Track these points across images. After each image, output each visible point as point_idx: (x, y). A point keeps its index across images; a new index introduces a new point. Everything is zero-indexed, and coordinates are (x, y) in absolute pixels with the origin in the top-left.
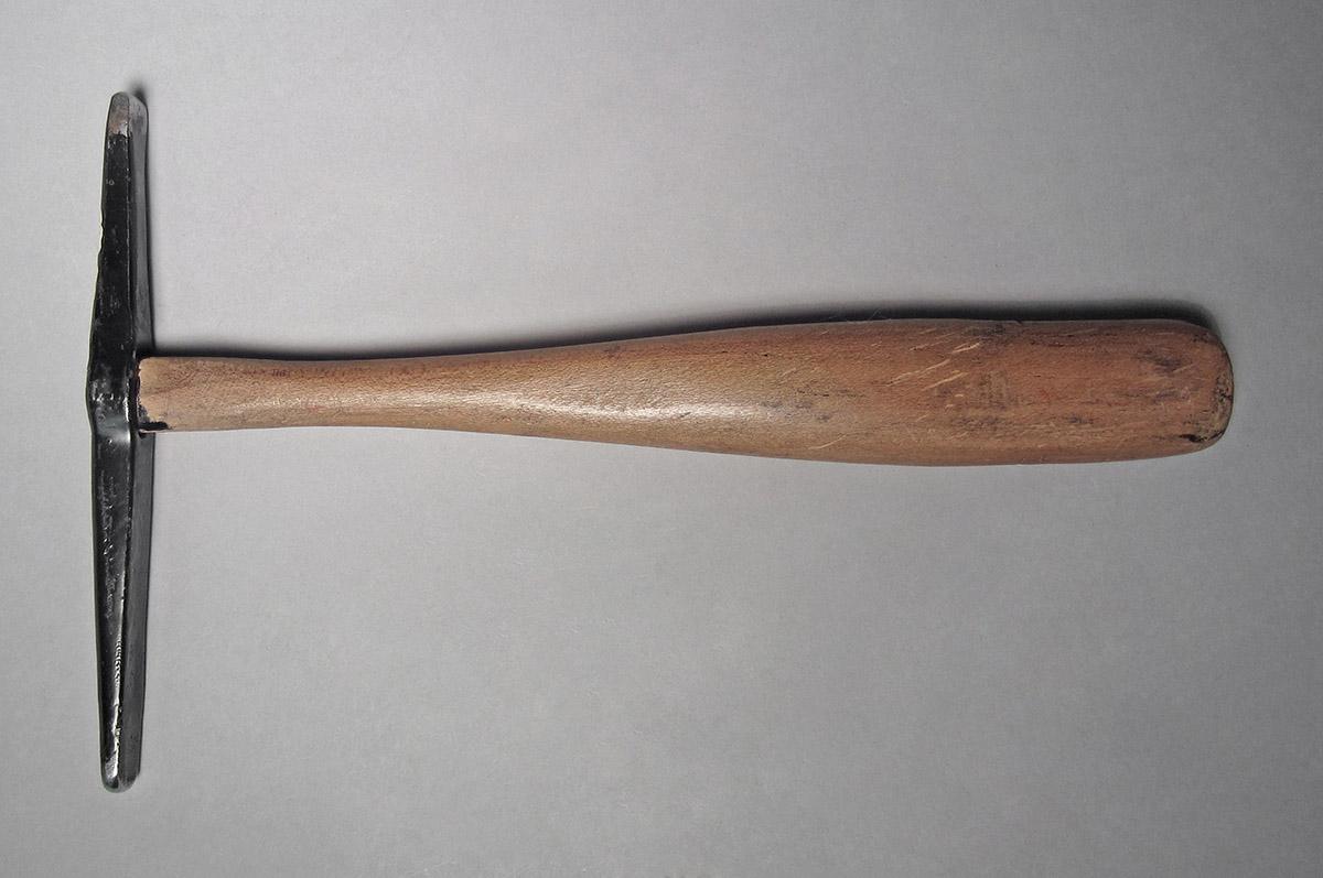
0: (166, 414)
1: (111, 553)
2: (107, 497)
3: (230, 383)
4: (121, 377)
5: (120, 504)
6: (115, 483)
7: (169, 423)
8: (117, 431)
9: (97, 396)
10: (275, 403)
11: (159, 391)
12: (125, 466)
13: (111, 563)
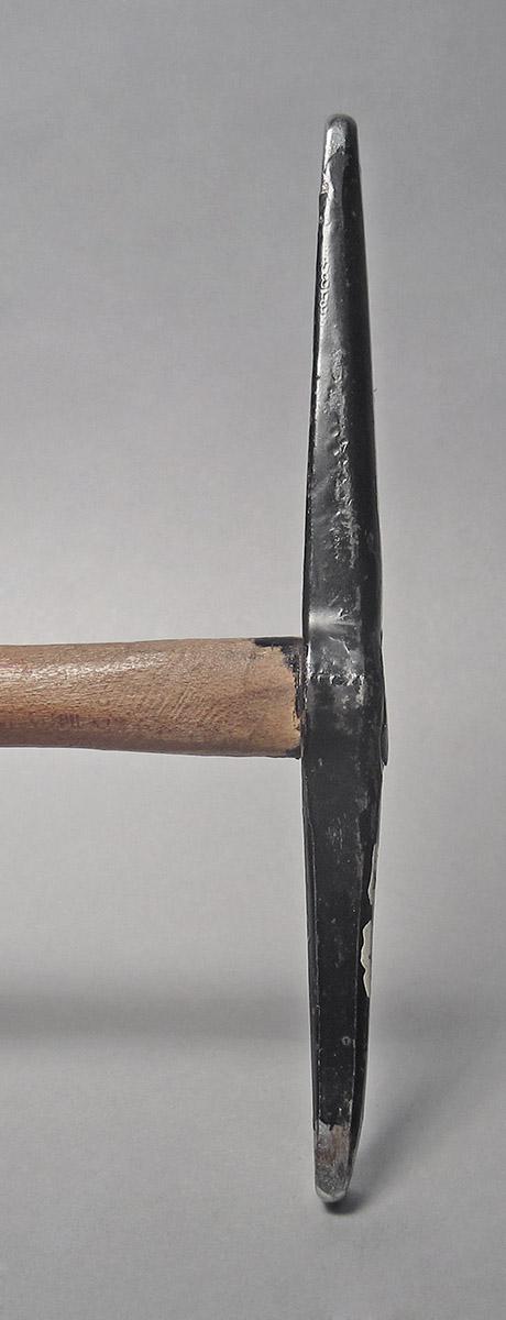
0: (253, 657)
1: (335, 445)
2: (344, 529)
3: (146, 703)
4: (318, 714)
5: (323, 518)
6: (333, 550)
7: (251, 646)
8: (327, 629)
9: (356, 681)
10: (72, 671)
11: (260, 693)
12: (317, 576)
13: (338, 428)
